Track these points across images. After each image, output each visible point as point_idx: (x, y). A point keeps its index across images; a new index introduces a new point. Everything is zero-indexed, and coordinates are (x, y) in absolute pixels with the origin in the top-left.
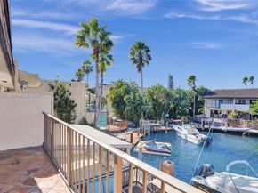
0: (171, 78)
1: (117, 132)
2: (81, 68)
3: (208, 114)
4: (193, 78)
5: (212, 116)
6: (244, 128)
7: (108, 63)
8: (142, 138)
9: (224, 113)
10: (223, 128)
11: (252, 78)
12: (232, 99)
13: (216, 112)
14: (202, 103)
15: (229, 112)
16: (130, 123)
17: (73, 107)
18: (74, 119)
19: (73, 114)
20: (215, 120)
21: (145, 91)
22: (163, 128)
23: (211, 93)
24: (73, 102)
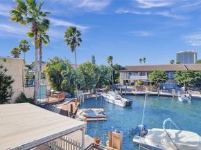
0: (93, 58)
1: (56, 103)
2: (18, 47)
3: (122, 83)
4: (111, 58)
5: (125, 84)
6: (146, 92)
7: (45, 42)
8: (79, 107)
9: (132, 82)
10: (134, 92)
11: (145, 59)
12: (137, 72)
13: (127, 81)
14: (118, 76)
15: (135, 81)
16: (67, 94)
17: (9, 83)
18: (10, 96)
19: (9, 90)
20: (128, 87)
21: (78, 67)
22: (94, 96)
23: (123, 68)
24: (10, 78)
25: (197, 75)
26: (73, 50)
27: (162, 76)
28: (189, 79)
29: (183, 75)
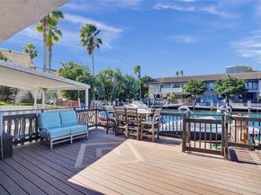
4: (139, 68)
7: (56, 38)
9: (164, 96)
12: (170, 83)
13: (158, 96)
14: (147, 89)
15: (168, 95)
23: (153, 80)
25: (240, 84)
26: (90, 53)
27: (199, 86)
28: (231, 88)
29: (224, 84)
